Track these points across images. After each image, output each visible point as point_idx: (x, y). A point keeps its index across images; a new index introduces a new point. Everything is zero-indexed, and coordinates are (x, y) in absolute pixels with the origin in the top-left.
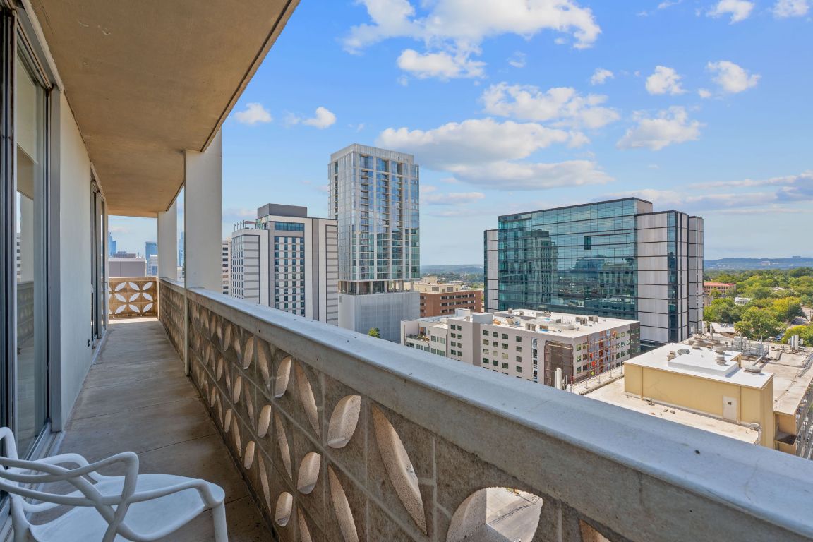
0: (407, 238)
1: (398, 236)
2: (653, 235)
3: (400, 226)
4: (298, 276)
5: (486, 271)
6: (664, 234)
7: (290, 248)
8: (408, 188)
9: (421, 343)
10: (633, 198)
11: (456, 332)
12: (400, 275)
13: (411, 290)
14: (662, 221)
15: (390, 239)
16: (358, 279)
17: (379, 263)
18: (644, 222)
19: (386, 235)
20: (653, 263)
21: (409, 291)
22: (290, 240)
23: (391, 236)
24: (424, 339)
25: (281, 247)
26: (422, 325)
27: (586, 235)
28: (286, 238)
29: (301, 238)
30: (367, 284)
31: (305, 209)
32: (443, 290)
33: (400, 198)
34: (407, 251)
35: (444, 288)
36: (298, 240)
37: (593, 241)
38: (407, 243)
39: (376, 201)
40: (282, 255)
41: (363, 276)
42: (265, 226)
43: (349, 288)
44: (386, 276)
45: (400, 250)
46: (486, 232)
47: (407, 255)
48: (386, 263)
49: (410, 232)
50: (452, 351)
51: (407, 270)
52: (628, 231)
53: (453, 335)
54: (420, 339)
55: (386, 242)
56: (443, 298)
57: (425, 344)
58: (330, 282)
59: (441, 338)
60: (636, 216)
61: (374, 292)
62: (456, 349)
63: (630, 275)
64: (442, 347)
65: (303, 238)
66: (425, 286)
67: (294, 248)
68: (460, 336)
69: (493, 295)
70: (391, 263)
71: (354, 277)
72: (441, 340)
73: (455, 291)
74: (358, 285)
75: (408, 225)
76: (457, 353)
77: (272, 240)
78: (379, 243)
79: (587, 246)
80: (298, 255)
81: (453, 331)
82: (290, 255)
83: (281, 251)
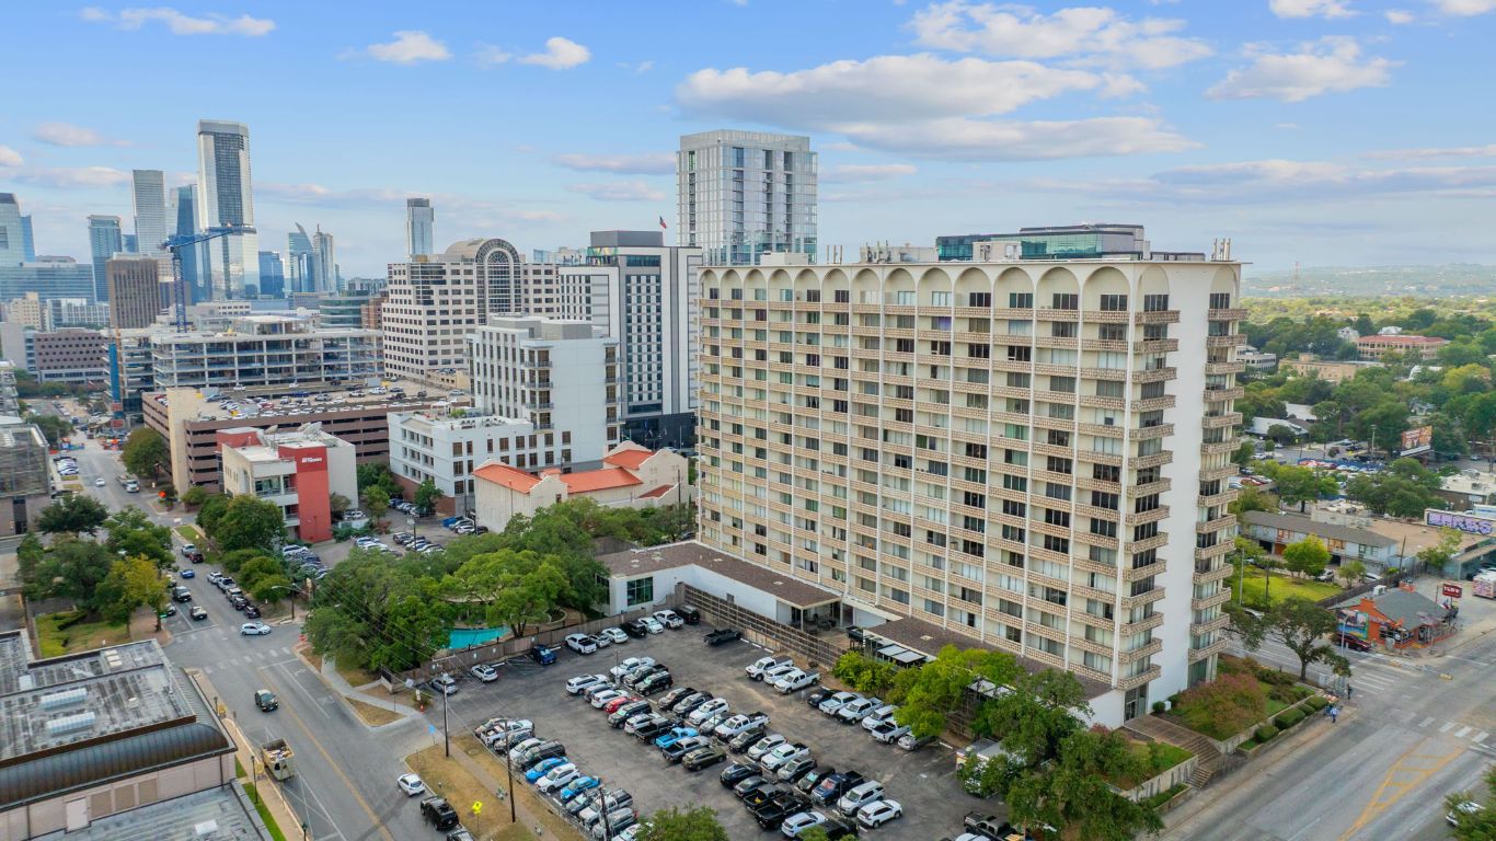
7: (644, 289)
22: (644, 279)
25: (634, 290)
28: (639, 277)
29: (657, 277)
31: (660, 235)
33: (789, 208)
36: (653, 279)
65: (660, 277)
67: (648, 290)
77: (624, 280)
82: (644, 299)
83: (634, 294)
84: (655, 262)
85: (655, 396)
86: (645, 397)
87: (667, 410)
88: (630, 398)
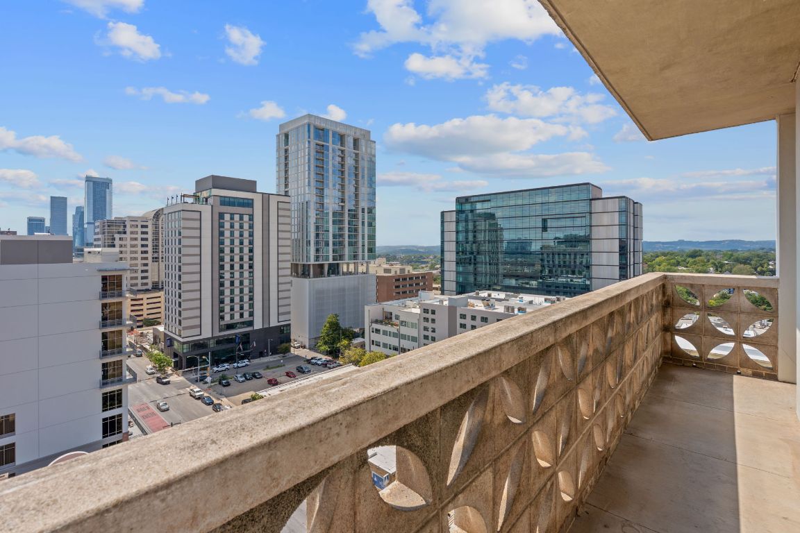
0: (363, 217)
1: (354, 216)
2: (606, 219)
3: (357, 204)
4: (246, 258)
5: (442, 251)
6: (616, 218)
7: (237, 226)
8: (364, 164)
9: (388, 328)
10: (588, 184)
11: (430, 316)
12: (355, 257)
13: (367, 273)
14: (614, 206)
15: (346, 219)
16: (312, 262)
17: (334, 244)
18: (597, 206)
19: (342, 214)
20: (606, 246)
21: (363, 273)
22: (237, 217)
23: (346, 215)
24: (392, 325)
25: (227, 225)
26: (388, 309)
27: (544, 217)
28: (232, 215)
29: (250, 215)
30: (322, 266)
31: (254, 183)
32: (396, 272)
33: (356, 175)
34: (363, 231)
35: (396, 268)
36: (246, 218)
37: (549, 224)
38: (363, 223)
39: (332, 179)
40: (227, 234)
41: (317, 258)
42: (207, 201)
43: (300, 271)
44: (341, 257)
45: (356, 230)
46: (443, 213)
47: (363, 236)
48: (341, 243)
49: (366, 211)
50: (424, 336)
51: (363, 252)
52: (584, 215)
53: (426, 320)
54: (386, 324)
55: (341, 222)
56: (396, 280)
57: (394, 330)
58: (281, 265)
59: (412, 324)
60: (591, 200)
61: (329, 274)
62: (430, 334)
63: (585, 256)
64: (413, 332)
65: (253, 215)
66: (377, 268)
67: (241, 227)
68: (433, 321)
69: (450, 276)
70: (346, 243)
71: (308, 258)
72: (413, 325)
73: (406, 273)
74: (311, 267)
75: (364, 204)
76: (430, 338)
77: (216, 217)
78: (334, 222)
79: (545, 229)
80: (246, 234)
81: (426, 315)
82: (237, 234)
83: (227, 229)
84: (249, 204)
85: (246, 315)
86: (237, 316)
87: (258, 325)
88: (222, 318)
